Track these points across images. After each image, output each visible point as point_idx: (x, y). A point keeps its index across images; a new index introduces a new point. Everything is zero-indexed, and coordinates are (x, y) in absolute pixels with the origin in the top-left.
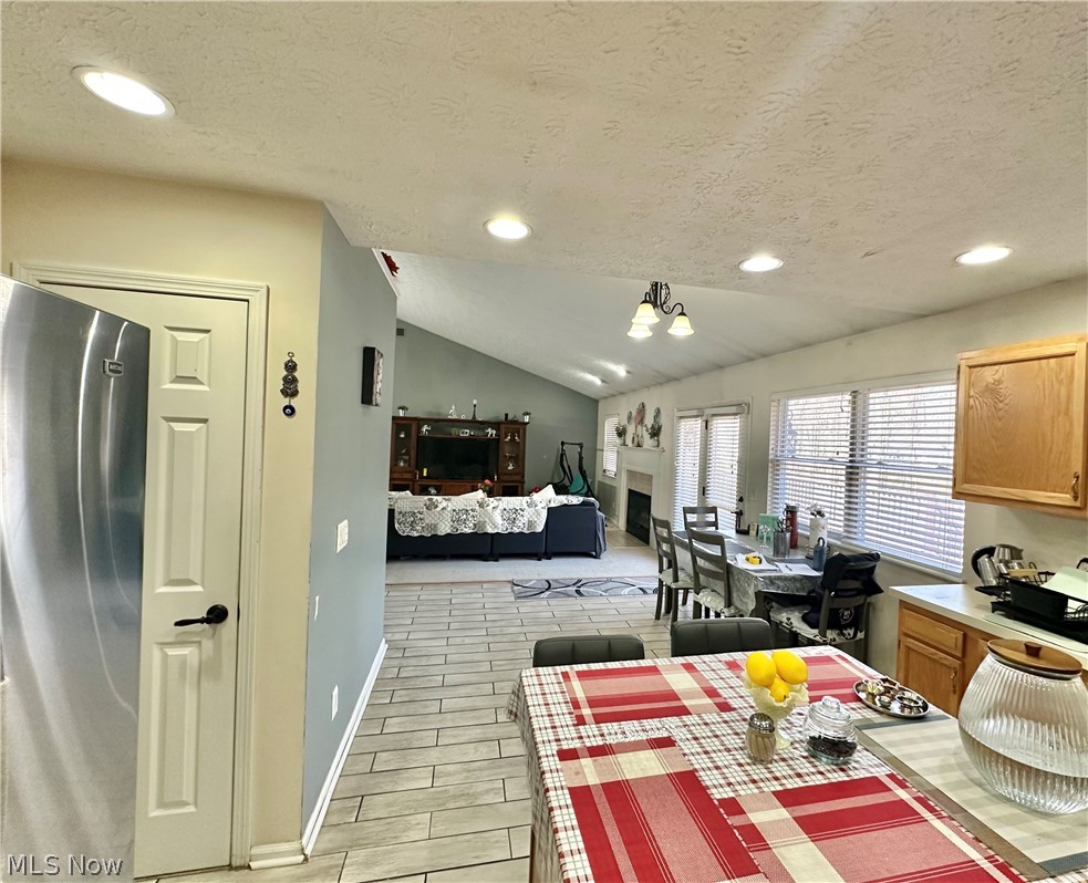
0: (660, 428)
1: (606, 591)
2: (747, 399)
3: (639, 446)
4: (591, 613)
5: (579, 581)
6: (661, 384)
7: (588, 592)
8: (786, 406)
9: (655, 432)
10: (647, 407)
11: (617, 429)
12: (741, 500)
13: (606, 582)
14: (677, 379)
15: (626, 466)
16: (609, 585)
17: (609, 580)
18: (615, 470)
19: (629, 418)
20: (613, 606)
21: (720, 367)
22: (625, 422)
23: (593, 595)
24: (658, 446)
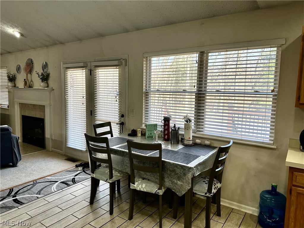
0: (48, 75)
1: (39, 193)
2: (125, 57)
3: (30, 87)
4: (40, 218)
5: (11, 190)
6: (47, 46)
7: (25, 199)
8: (150, 60)
9: (45, 78)
10: (35, 62)
11: (9, 77)
12: (122, 116)
13: (34, 185)
14: (62, 43)
15: (17, 101)
16: (38, 187)
17: (35, 183)
18: (7, 103)
19: (18, 69)
20: (54, 205)
21: (101, 35)
22: (14, 71)
23: (30, 200)
24: (48, 87)
